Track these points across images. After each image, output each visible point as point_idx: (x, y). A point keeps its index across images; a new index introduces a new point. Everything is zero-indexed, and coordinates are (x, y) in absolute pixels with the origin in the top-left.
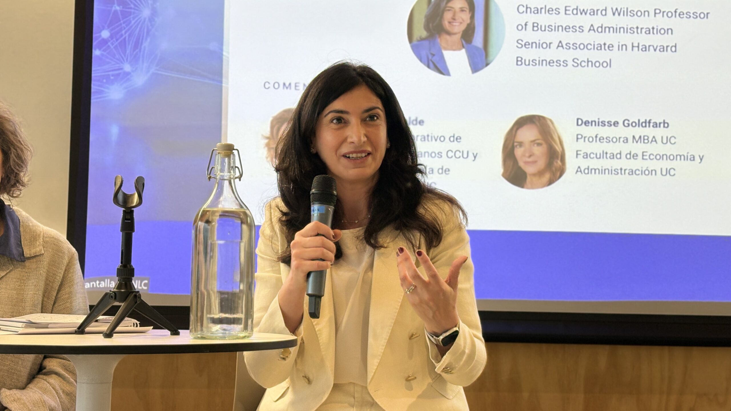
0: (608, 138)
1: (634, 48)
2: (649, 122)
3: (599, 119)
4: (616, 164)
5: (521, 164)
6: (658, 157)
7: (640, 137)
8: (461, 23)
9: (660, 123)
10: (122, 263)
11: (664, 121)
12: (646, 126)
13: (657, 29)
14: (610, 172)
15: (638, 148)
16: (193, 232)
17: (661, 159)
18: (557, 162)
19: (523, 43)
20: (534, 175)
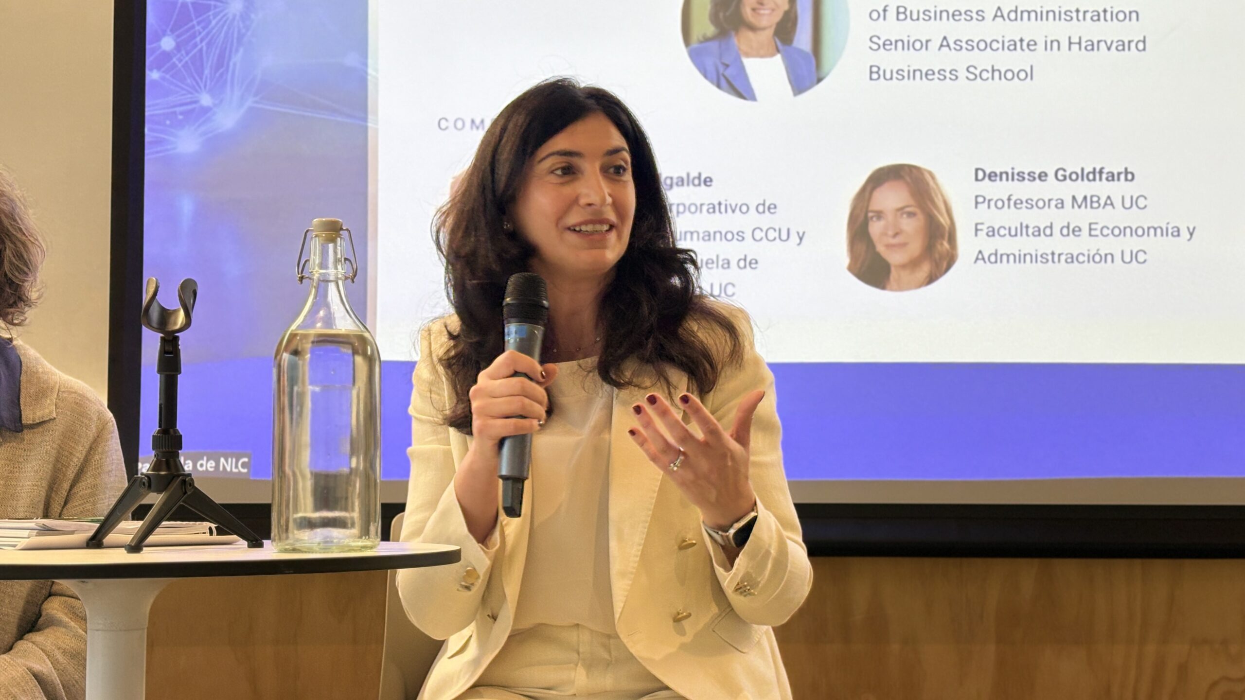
0: (1029, 202)
1: (1073, 46)
2: (1101, 172)
3: (1013, 169)
4: (1043, 245)
5: (880, 249)
6: (1116, 232)
7: (1085, 198)
8: (773, 10)
9: (1119, 174)
10: (160, 426)
11: (1126, 169)
12: (1094, 179)
13: (1112, 13)
14: (1034, 259)
15: (1082, 217)
16: (275, 371)
17: (1122, 234)
18: (942, 244)
19: (881, 43)
20: (903, 266)
